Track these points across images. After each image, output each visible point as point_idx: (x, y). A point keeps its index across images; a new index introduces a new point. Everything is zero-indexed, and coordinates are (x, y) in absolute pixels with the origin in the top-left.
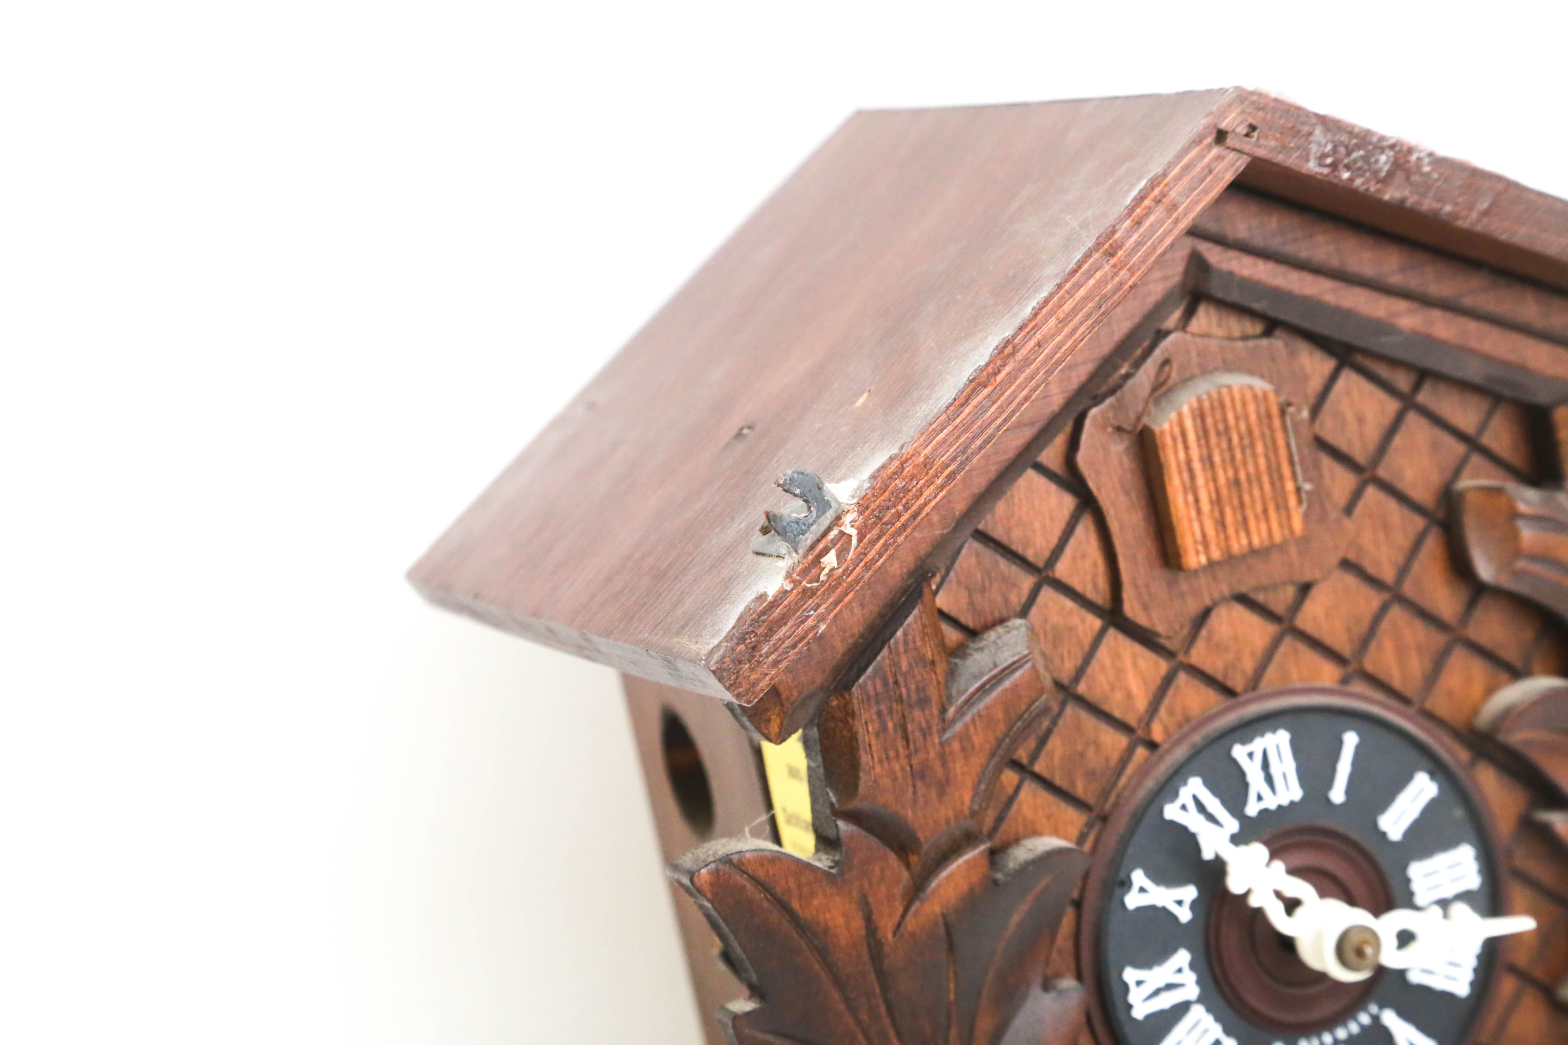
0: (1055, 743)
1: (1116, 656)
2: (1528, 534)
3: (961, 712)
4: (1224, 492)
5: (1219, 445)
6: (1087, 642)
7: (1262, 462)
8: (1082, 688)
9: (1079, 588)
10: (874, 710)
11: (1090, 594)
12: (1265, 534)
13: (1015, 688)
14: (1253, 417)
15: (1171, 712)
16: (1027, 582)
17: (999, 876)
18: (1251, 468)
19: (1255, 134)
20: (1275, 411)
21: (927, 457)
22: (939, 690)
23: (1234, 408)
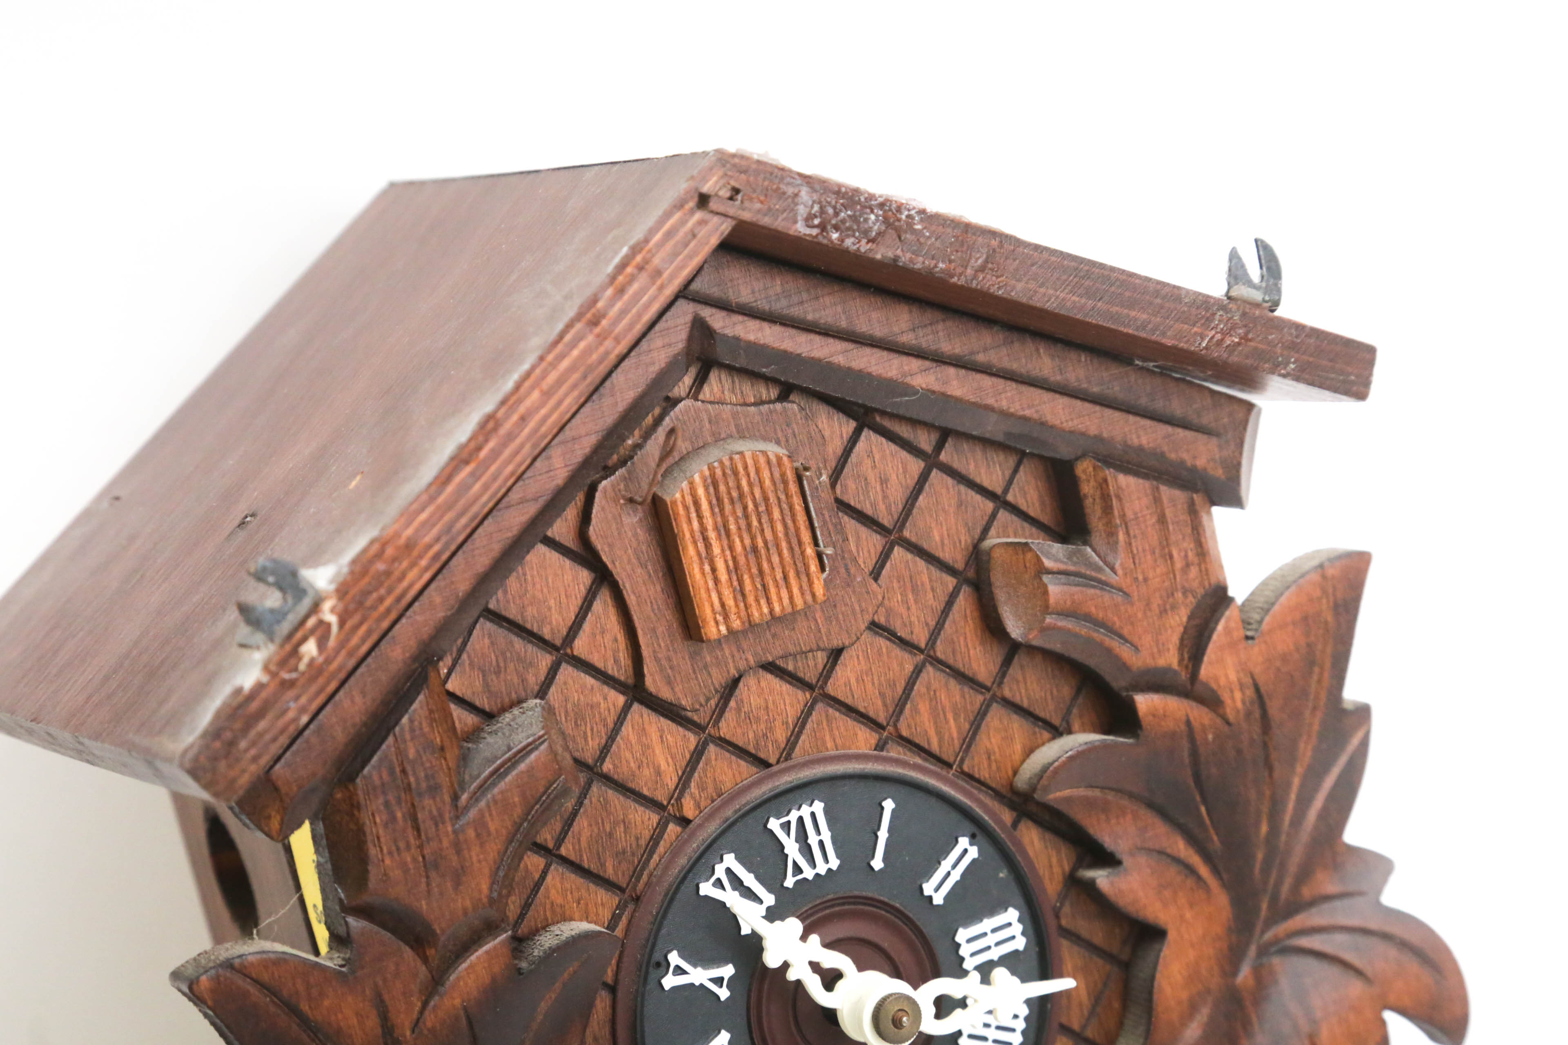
0: (582, 824)
1: (642, 731)
2: (1055, 589)
3: (475, 797)
4: (742, 560)
5: (734, 512)
6: (611, 721)
7: (779, 527)
8: (607, 766)
9: (600, 665)
10: (381, 800)
11: (612, 670)
12: (786, 601)
13: (531, 769)
14: (768, 483)
15: (702, 788)
16: (545, 660)
17: (524, 965)
18: (768, 535)
19: (739, 197)
20: (790, 476)
21: (409, 539)
22: (450, 777)
23: (748, 475)
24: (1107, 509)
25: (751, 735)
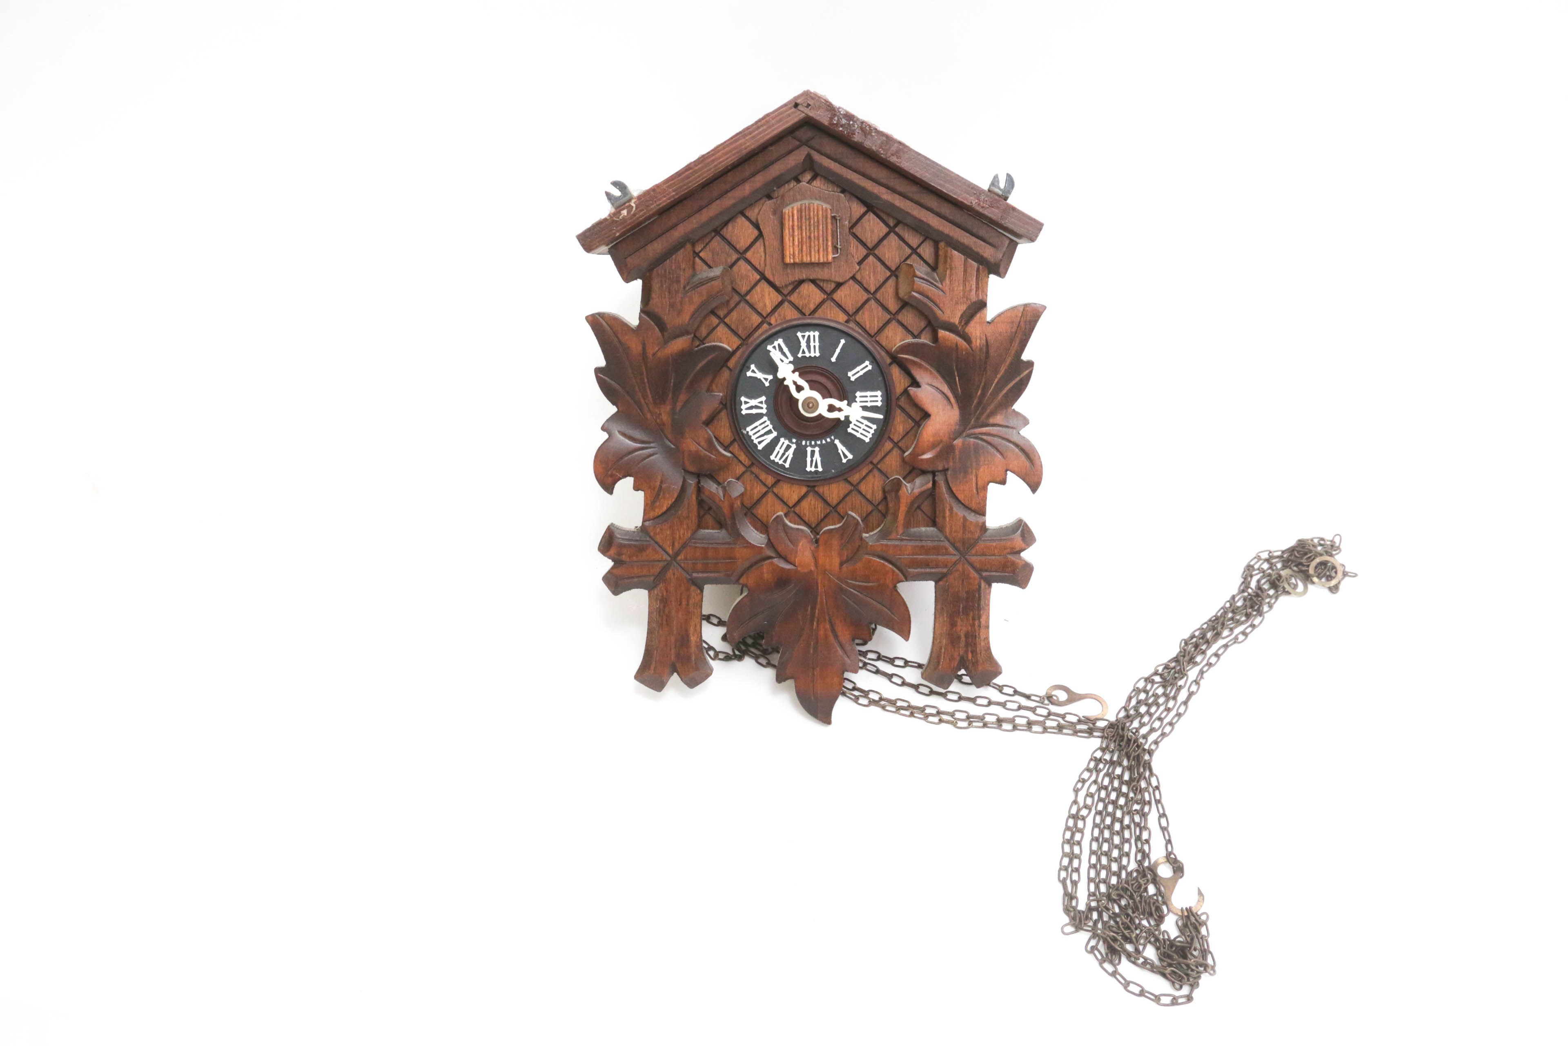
0: (734, 314)
1: (762, 290)
3: (692, 288)
4: (805, 240)
5: (805, 223)
6: (753, 283)
7: (821, 232)
8: (748, 298)
9: (754, 263)
11: (757, 266)
12: (817, 258)
13: (713, 286)
14: (820, 216)
15: (779, 315)
16: (735, 256)
17: (698, 348)
18: (816, 234)
19: (810, 107)
20: (829, 216)
21: (665, 189)
23: (814, 212)
24: (946, 261)
25: (801, 303)
